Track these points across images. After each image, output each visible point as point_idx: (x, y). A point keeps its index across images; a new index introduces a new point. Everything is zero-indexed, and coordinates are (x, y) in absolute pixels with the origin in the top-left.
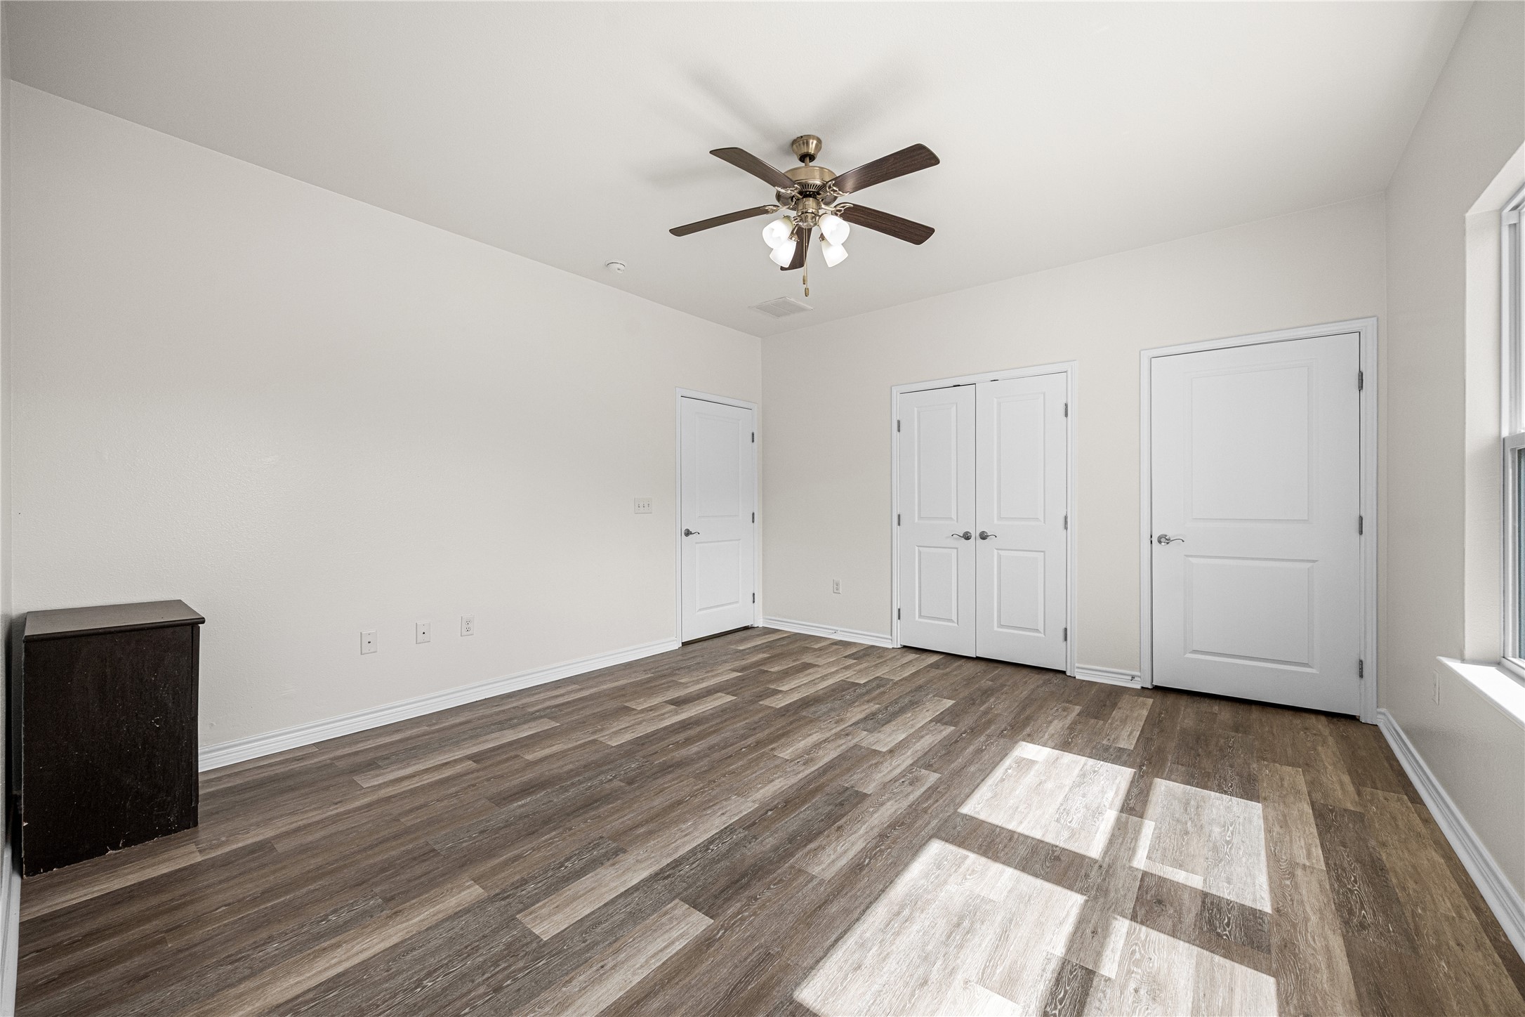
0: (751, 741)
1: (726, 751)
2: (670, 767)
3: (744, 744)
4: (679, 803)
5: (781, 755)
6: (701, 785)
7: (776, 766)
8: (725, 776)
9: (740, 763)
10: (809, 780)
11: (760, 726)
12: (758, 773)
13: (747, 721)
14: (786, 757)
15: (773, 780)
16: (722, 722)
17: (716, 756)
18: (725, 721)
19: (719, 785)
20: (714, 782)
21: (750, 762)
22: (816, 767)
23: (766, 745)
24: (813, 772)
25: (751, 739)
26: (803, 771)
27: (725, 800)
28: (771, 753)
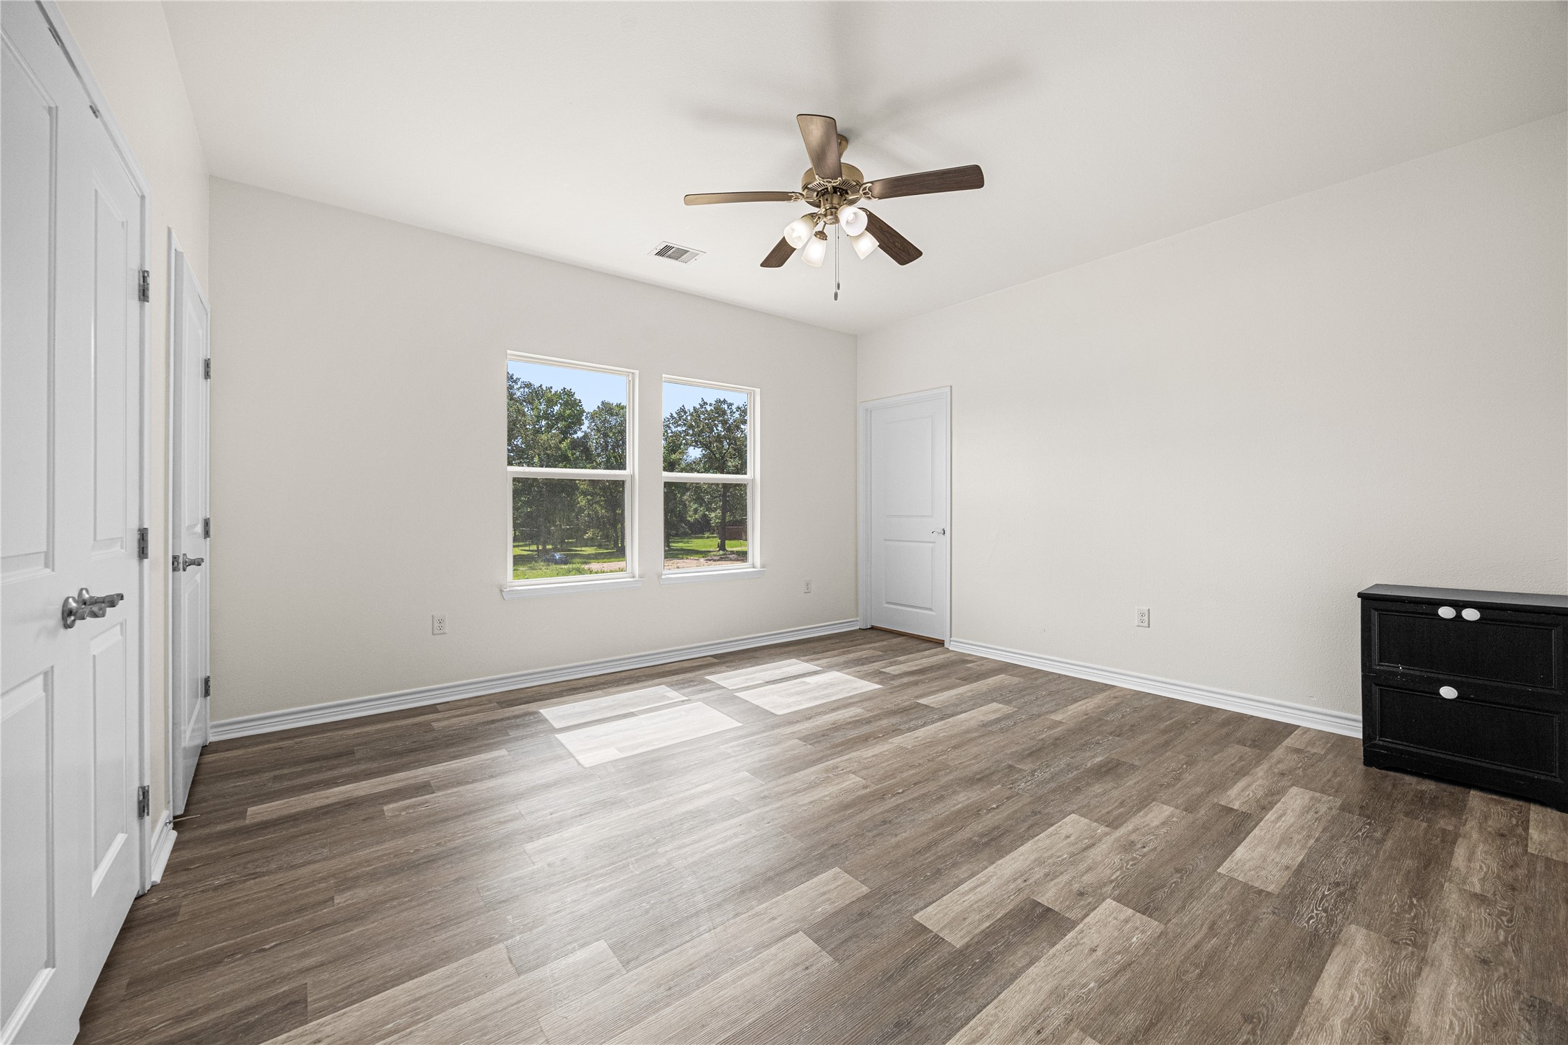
0: (891, 802)
1: (922, 792)
2: (979, 780)
3: (901, 798)
4: (955, 747)
5: (859, 779)
6: (940, 758)
7: (866, 768)
8: (919, 764)
9: (904, 775)
10: (841, 753)
11: (876, 827)
12: (887, 764)
13: (894, 840)
14: (853, 776)
15: (873, 756)
16: (935, 843)
17: (931, 786)
18: (928, 847)
19: (923, 757)
20: (928, 760)
21: (893, 776)
22: (828, 763)
23: (873, 794)
24: (832, 759)
25: (890, 806)
26: (842, 761)
27: (916, 746)
28: (869, 783)
